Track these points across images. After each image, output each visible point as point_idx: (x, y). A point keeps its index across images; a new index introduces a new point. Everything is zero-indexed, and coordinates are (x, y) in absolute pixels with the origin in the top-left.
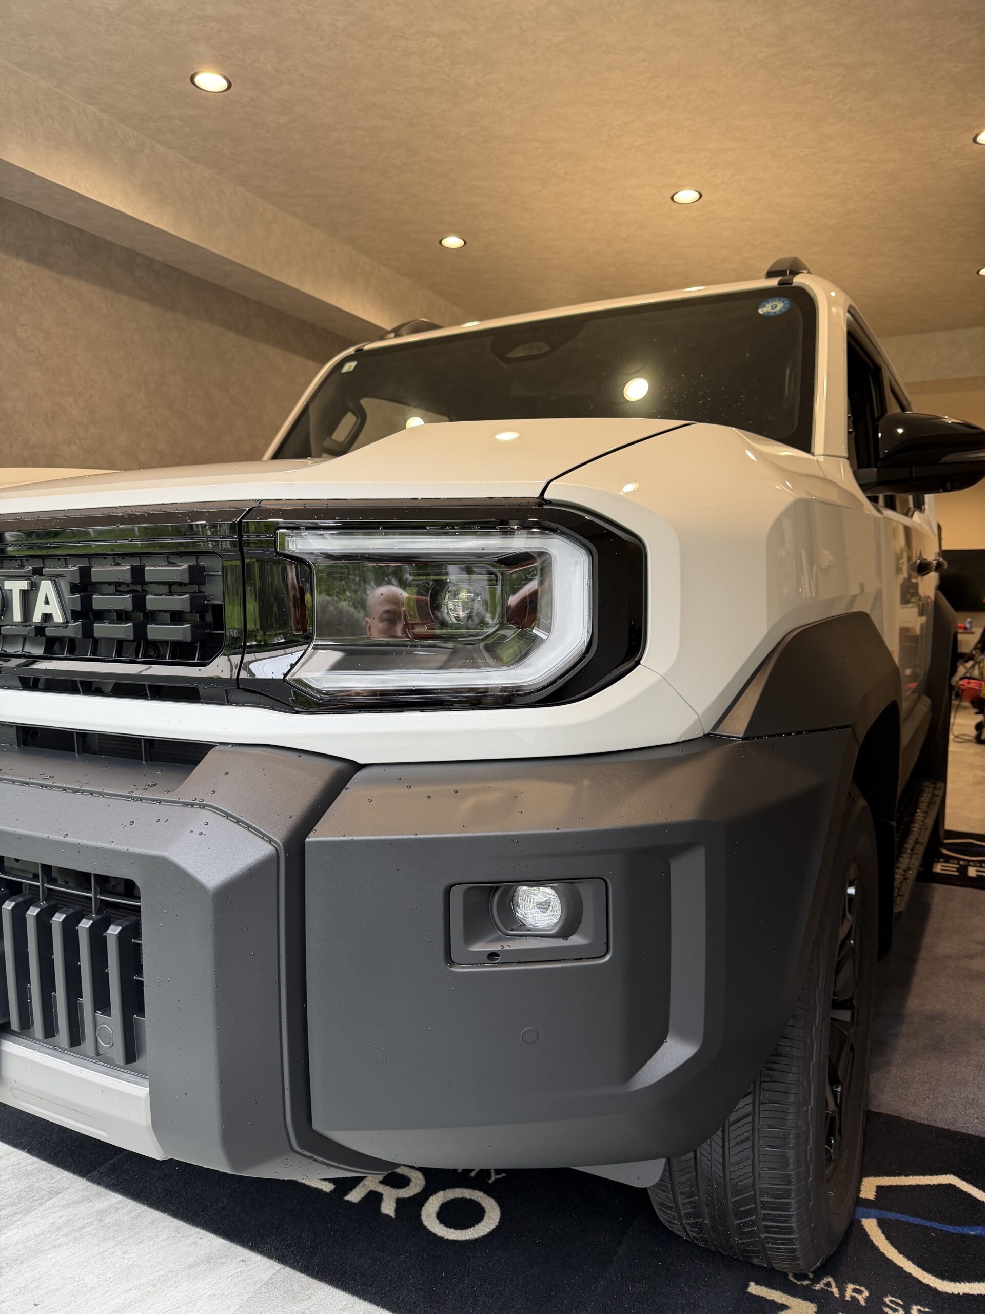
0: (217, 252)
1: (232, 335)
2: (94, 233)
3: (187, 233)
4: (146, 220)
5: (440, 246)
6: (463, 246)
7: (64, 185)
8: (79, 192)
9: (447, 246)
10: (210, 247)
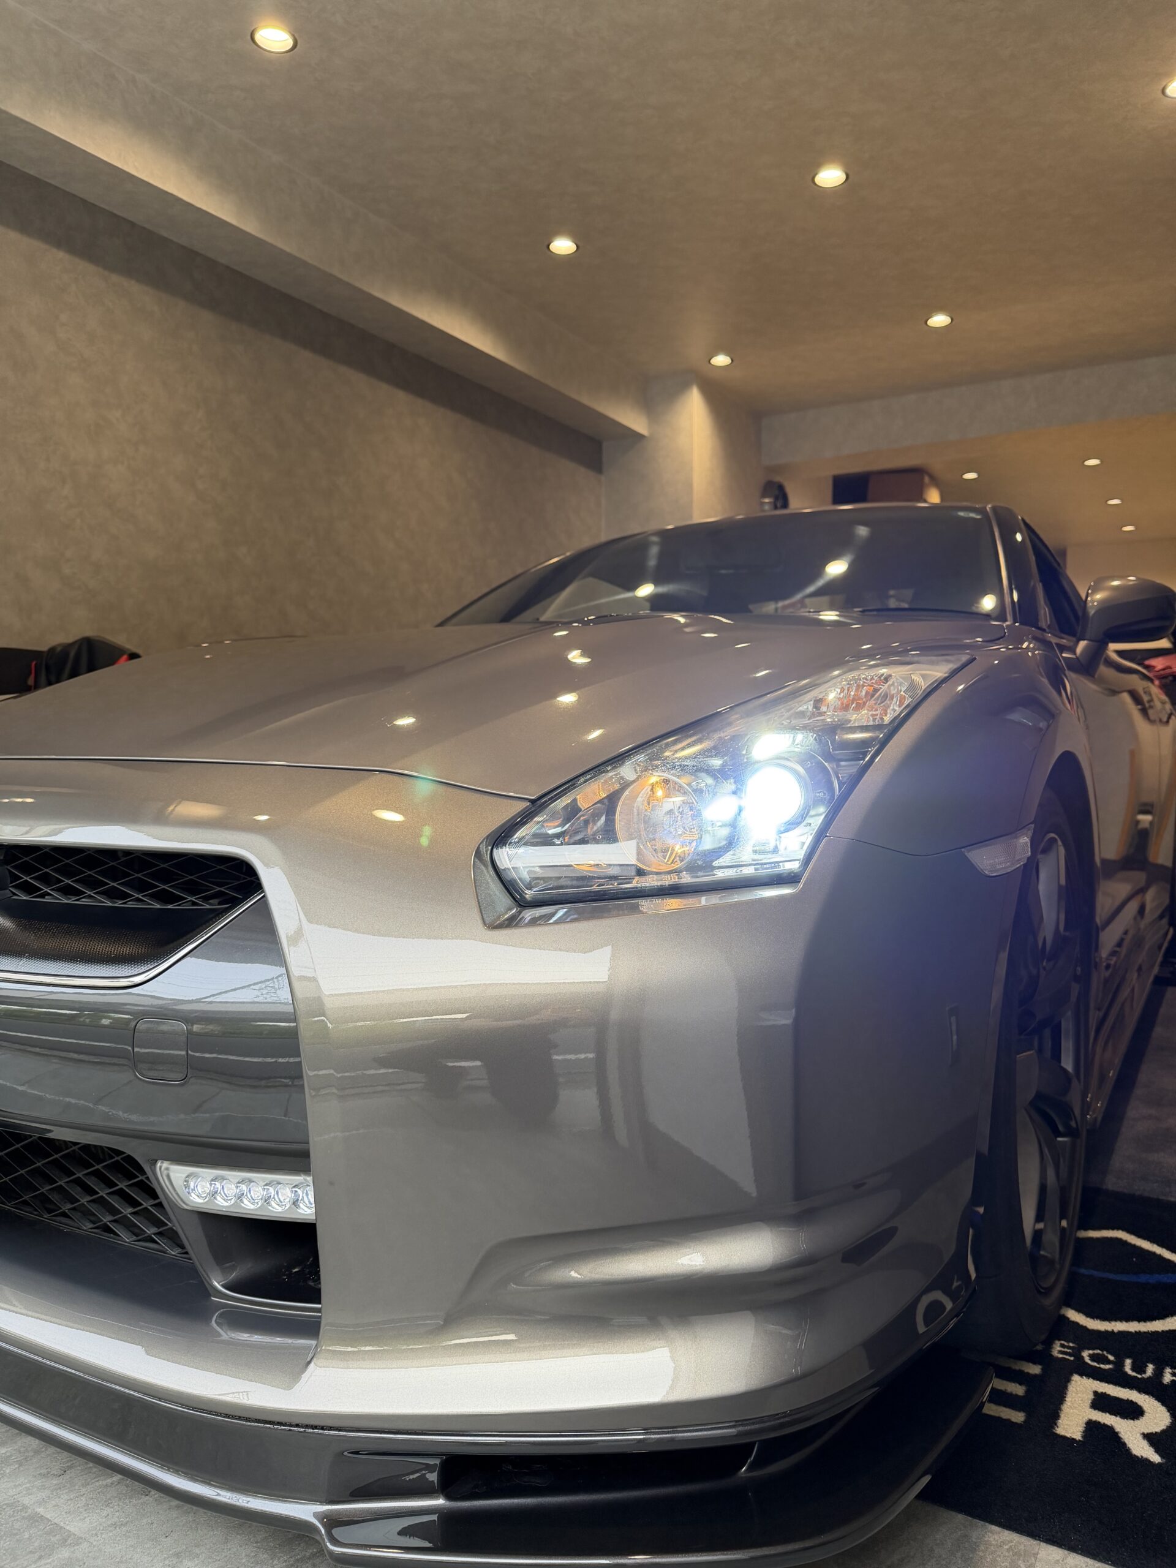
0: (288, 249)
1: (306, 354)
2: (146, 226)
3: (250, 226)
4: (204, 208)
5: (547, 250)
6: (575, 252)
7: (109, 161)
8: (127, 170)
9: (554, 252)
10: (280, 244)
